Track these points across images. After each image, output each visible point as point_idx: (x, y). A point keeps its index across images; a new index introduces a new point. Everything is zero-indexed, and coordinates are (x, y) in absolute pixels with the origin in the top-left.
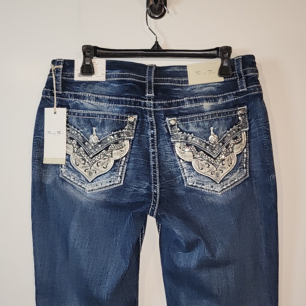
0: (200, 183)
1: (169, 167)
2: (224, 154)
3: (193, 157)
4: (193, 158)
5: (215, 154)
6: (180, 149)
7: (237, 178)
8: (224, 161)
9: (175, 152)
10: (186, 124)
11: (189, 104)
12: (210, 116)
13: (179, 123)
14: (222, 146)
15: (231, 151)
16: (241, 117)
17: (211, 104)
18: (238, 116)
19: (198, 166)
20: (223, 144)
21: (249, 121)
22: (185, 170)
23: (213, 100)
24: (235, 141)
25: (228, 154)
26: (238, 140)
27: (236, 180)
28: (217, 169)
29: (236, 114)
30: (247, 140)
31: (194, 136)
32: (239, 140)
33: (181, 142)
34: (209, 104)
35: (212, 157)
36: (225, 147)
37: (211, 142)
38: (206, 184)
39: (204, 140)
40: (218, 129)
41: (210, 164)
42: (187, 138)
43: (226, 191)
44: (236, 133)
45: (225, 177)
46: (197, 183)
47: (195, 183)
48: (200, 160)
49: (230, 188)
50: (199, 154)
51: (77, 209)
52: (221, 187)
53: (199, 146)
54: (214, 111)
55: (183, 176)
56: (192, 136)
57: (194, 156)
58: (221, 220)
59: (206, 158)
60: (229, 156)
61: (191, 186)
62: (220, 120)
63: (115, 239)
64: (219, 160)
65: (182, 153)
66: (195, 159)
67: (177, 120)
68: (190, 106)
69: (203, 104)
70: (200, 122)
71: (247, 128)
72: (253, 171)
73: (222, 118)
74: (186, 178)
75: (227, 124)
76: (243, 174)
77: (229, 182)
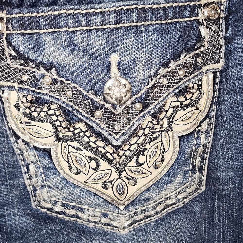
0: (71, 204)
2: (144, 134)
3: (53, 138)
4: (56, 140)
5: (120, 134)
6: (17, 111)
7: (173, 197)
8: (144, 155)
9: (5, 116)
10: (34, 37)
12: (112, 17)
13: (12, 32)
14: (142, 111)
15: (165, 125)
16: (207, 27)
18: (199, 24)
19: (68, 162)
20: (145, 106)
21: (228, 41)
22: (31, 167)
24: (182, 99)
25: (157, 134)
27: (169, 202)
29: (193, 18)
30: (214, 97)
31: (59, 76)
33: (20, 89)
35: (108, 142)
36: (148, 114)
37: (108, 98)
38: (88, 210)
39: (88, 91)
40: (132, 63)
41: (101, 160)
43: (141, 225)
44: (186, 76)
45: (141, 195)
46: (63, 205)
47: (59, 204)
49: (154, 218)
52: (128, 218)
53: (72, 106)
54: (125, 3)
55: (27, 182)
56: (53, 77)
57: (56, 133)
59: (91, 143)
60: (159, 139)
61: (48, 209)
64: (127, 153)
65: (22, 123)
66: (60, 143)
67: (9, 20)
70: (79, 33)
71: (219, 62)
72: (218, 179)
73: (150, 28)
74: (35, 190)
75: (162, 47)
76: (191, 186)
77: (151, 205)
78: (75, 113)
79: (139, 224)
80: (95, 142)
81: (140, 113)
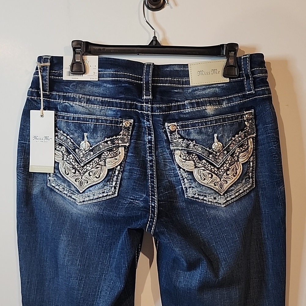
0: (202, 194)
1: (168, 176)
2: (228, 163)
3: (194, 167)
4: (195, 168)
5: (219, 163)
6: (180, 158)
7: (242, 189)
8: (229, 171)
9: (175, 160)
10: (187, 130)
11: (190, 108)
12: (214, 122)
13: (179, 129)
14: (227, 154)
15: (236, 159)
16: (248, 122)
17: (215, 108)
18: (245, 121)
19: (200, 176)
20: (228, 152)
21: (256, 126)
22: (185, 180)
23: (217, 104)
24: (241, 149)
25: (233, 163)
26: (244, 147)
27: (240, 192)
28: (220, 179)
29: (242, 119)
30: (253, 147)
31: (196, 143)
32: (246, 148)
33: (182, 149)
34: (213, 107)
35: (215, 166)
37: (214, 150)
38: (208, 196)
39: (207, 148)
40: (222, 136)
41: (213, 174)
42: (188, 146)
43: (230, 203)
44: (242, 140)
45: (229, 188)
46: (198, 195)
47: (197, 194)
48: (202, 169)
49: (235, 199)
50: (201, 163)
51: (67, 222)
52: (224, 199)
53: (201, 154)
54: (218, 117)
55: (183, 186)
56: (194, 144)
57: (195, 165)
58: (225, 235)
59: (209, 168)
60: (234, 165)
61: (192, 197)
62: (224, 126)
63: (109, 254)
64: (223, 170)
65: (182, 162)
66: (197, 169)
67: (177, 125)
68: (192, 110)
69: (206, 108)
70: (203, 128)
71: (254, 134)
72: (260, 181)
73: (227, 124)
74: (187, 189)
75: (232, 130)
76: (249, 185)
77: (234, 193)
78: (202, 156)
79: (229, 202)
80: (210, 167)
81: (226, 155)
